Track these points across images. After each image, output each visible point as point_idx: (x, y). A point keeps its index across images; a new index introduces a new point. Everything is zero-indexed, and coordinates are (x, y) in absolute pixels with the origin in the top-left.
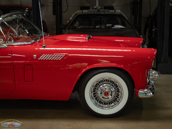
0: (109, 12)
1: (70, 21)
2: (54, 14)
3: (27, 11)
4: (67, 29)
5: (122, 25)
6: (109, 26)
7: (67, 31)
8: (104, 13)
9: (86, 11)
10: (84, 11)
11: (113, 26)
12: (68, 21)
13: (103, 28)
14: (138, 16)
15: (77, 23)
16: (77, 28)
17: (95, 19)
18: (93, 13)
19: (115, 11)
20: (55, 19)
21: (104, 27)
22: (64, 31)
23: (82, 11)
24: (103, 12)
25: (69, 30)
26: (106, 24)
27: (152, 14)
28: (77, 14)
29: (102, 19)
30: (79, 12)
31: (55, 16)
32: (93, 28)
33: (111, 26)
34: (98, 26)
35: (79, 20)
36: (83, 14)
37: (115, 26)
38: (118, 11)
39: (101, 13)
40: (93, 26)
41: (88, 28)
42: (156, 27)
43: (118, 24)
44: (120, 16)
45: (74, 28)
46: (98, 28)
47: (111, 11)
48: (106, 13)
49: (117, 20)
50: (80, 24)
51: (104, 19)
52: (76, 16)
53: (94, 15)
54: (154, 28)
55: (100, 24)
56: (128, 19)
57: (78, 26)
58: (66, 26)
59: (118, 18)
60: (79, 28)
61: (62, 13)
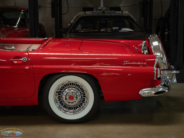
0: (115, 13)
1: (72, 24)
2: (52, 17)
3: (22, 14)
4: (68, 33)
5: (130, 28)
6: (115, 29)
7: (68, 36)
8: (109, 15)
9: (89, 13)
10: (87, 13)
11: (120, 29)
12: (69, 24)
13: (109, 32)
14: (148, 18)
15: (80, 26)
16: (80, 32)
17: (100, 21)
18: (98, 15)
19: (122, 12)
20: (54, 22)
21: (110, 30)
22: (64, 35)
23: (85, 13)
24: (108, 13)
25: (71, 34)
26: (112, 27)
27: (164, 15)
28: (80, 16)
29: (108, 22)
30: (82, 13)
31: (54, 18)
32: (97, 32)
33: (117, 29)
34: (103, 29)
35: (82, 23)
36: (86, 16)
37: (122, 29)
38: (126, 13)
39: (107, 15)
40: (97, 29)
41: (92, 32)
42: (169, 30)
43: (125, 27)
44: (128, 18)
45: (77, 32)
46: (103, 32)
47: (117, 12)
48: (113, 15)
49: (125, 22)
50: (83, 28)
51: (110, 21)
52: (77, 18)
53: (98, 18)
54: (167, 31)
55: (106, 27)
56: (137, 22)
57: (81, 29)
58: (67, 29)
59: (125, 21)
60: (82, 31)
61: (62, 15)
